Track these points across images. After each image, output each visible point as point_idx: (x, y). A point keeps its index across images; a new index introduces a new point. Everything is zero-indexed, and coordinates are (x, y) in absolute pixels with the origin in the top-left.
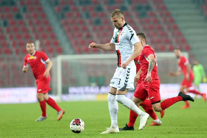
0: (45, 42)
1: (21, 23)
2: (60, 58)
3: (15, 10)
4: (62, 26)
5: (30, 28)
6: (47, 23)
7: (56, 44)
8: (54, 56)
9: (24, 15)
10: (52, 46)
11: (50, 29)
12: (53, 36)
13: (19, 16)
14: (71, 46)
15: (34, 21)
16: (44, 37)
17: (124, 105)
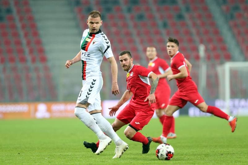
0: (210, 46)
1: (184, 25)
2: (228, 66)
3: (177, 9)
4: (230, 29)
5: (193, 31)
6: (213, 24)
7: (224, 49)
8: (222, 63)
9: (186, 15)
10: (219, 52)
11: (217, 32)
12: (221, 40)
13: (180, 17)
14: (242, 52)
15: (198, 22)
16: (210, 41)
17: (81, 121)
